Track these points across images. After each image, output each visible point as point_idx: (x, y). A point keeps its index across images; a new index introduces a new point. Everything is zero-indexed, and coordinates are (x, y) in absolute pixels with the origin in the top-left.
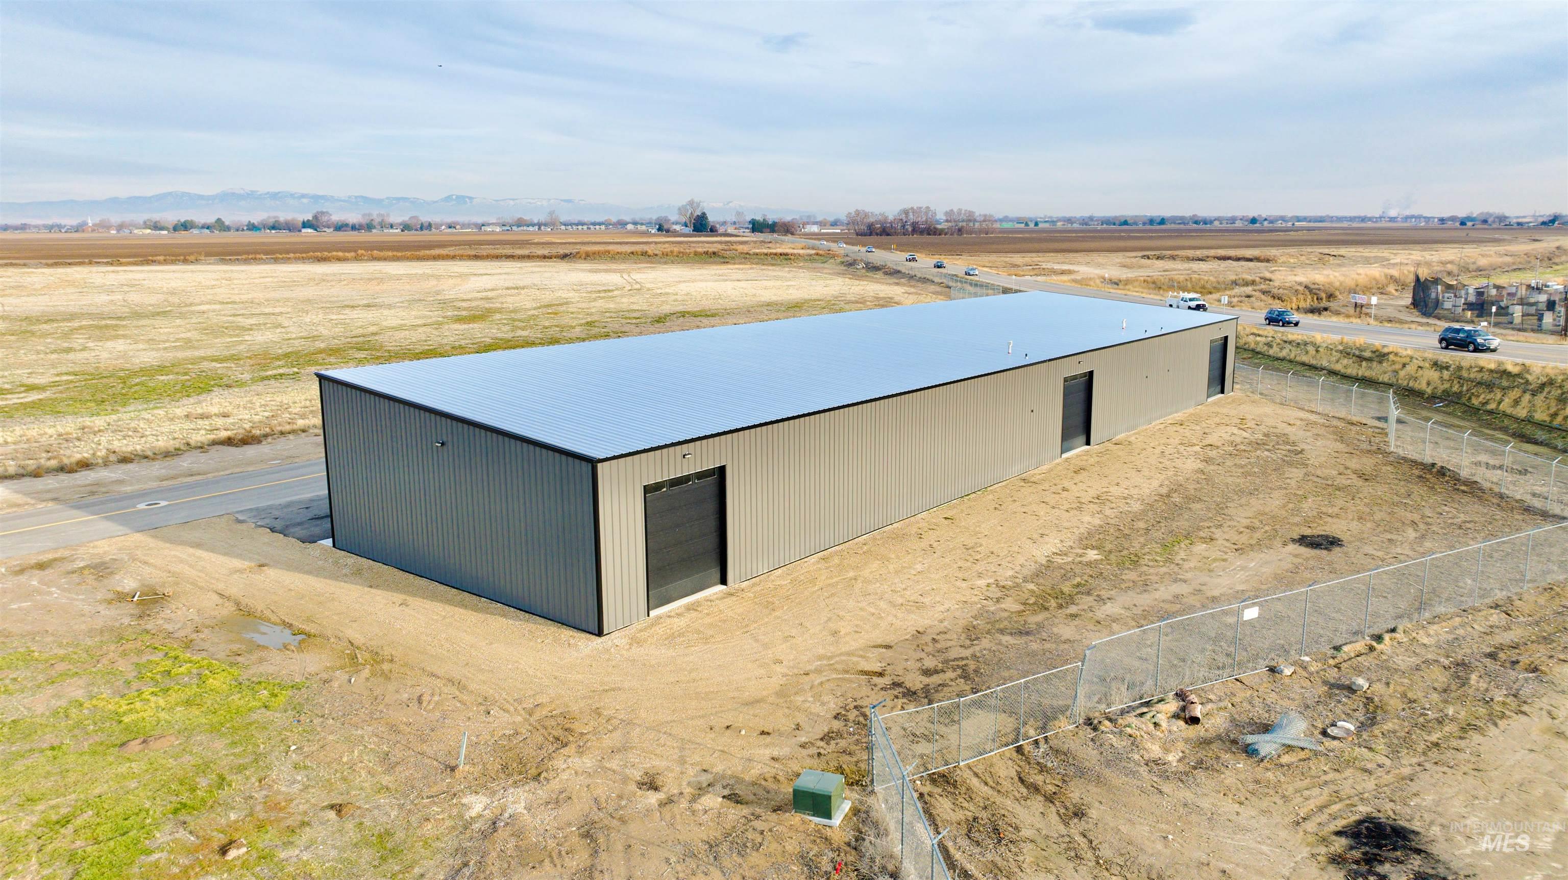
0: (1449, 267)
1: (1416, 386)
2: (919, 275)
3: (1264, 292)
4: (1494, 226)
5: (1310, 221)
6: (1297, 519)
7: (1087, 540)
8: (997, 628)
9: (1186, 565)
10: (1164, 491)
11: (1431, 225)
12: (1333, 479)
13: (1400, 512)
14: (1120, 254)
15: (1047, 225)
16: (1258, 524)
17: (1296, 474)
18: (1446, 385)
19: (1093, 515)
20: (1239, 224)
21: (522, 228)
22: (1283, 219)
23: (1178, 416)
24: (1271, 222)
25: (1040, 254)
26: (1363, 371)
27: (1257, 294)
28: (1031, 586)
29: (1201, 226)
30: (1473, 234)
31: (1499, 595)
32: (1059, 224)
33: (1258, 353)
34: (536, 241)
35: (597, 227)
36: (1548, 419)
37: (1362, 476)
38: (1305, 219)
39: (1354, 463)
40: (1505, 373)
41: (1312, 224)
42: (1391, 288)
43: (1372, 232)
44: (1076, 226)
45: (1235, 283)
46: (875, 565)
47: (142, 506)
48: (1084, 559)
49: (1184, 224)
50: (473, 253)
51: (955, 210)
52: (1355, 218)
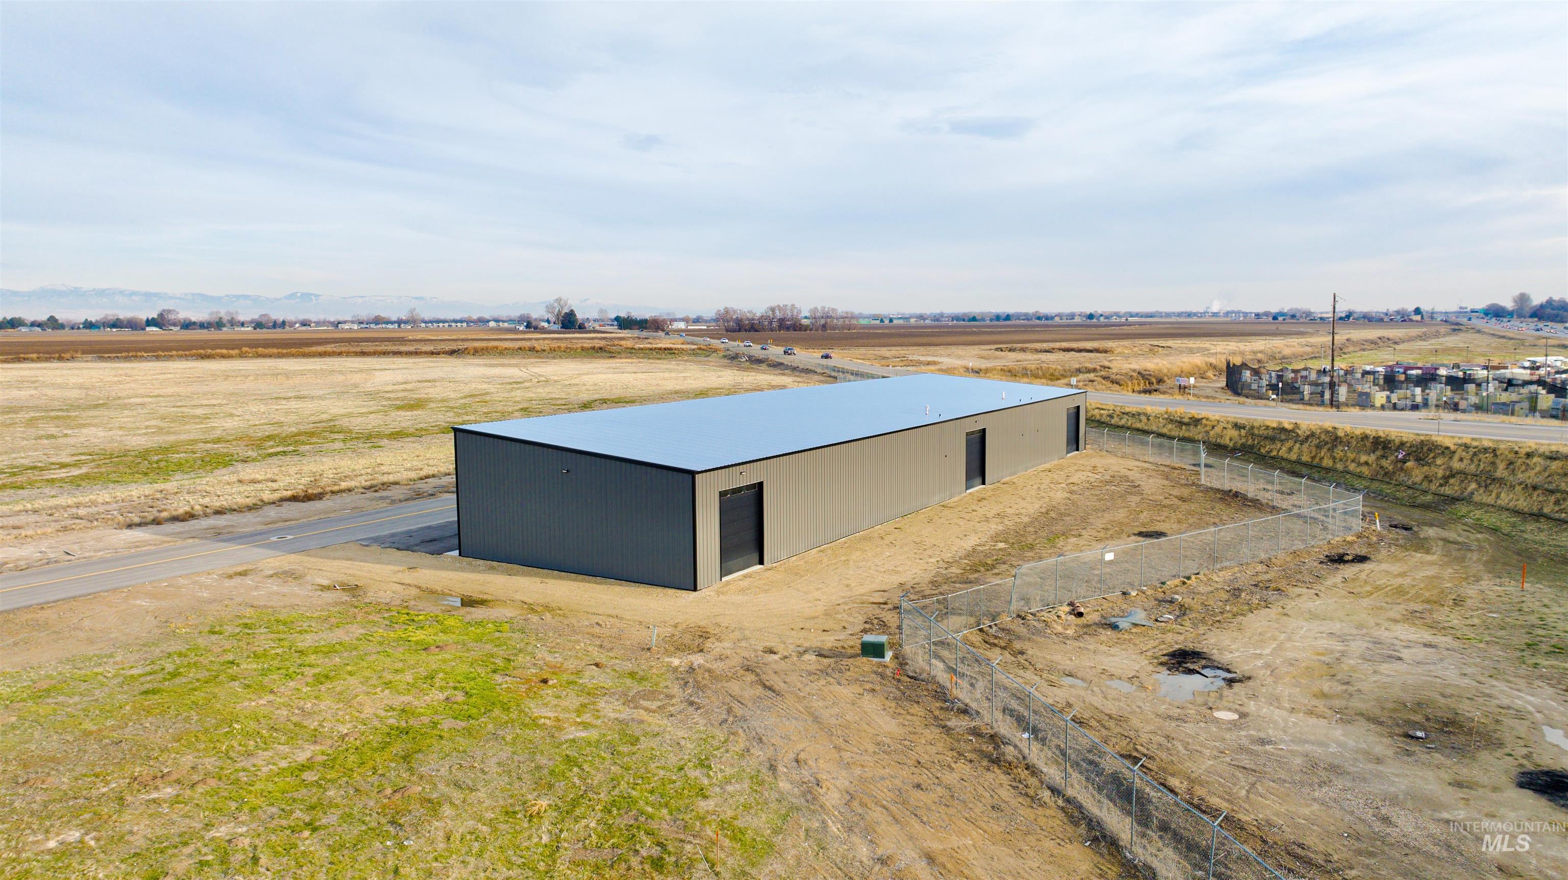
0: (1260, 356)
1: (1222, 442)
2: (801, 367)
3: (1104, 378)
4: (1302, 320)
5: (1142, 317)
6: (1136, 524)
7: (996, 538)
8: (947, 580)
9: (1065, 549)
10: (1044, 510)
11: (1248, 320)
12: (1161, 501)
13: (1207, 518)
14: (976, 347)
15: (901, 322)
16: (1110, 527)
17: (1135, 499)
18: (1243, 440)
19: (997, 524)
20: (1077, 320)
21: (380, 326)
22: (1117, 315)
23: (1047, 466)
24: (1107, 318)
25: (905, 348)
26: (1184, 432)
27: (1099, 379)
28: (966, 561)
29: (1043, 322)
30: (1283, 328)
31: (1263, 556)
32: (913, 321)
33: (1103, 423)
34: (410, 338)
35: (459, 324)
36: (1309, 460)
37: (1182, 499)
38: (1137, 315)
39: (1176, 492)
40: (1283, 430)
41: (1143, 320)
42: (1210, 374)
43: (1196, 326)
44: (928, 322)
45: (1079, 371)
46: (858, 553)
47: (275, 539)
48: (997, 548)
49: (1028, 320)
50: (358, 349)
51: (819, 308)
52: (1182, 313)
